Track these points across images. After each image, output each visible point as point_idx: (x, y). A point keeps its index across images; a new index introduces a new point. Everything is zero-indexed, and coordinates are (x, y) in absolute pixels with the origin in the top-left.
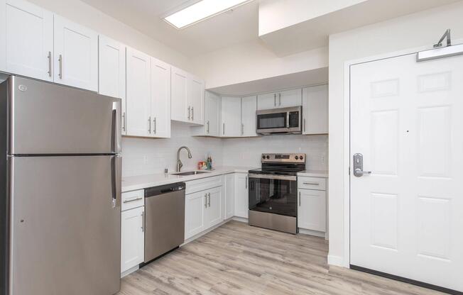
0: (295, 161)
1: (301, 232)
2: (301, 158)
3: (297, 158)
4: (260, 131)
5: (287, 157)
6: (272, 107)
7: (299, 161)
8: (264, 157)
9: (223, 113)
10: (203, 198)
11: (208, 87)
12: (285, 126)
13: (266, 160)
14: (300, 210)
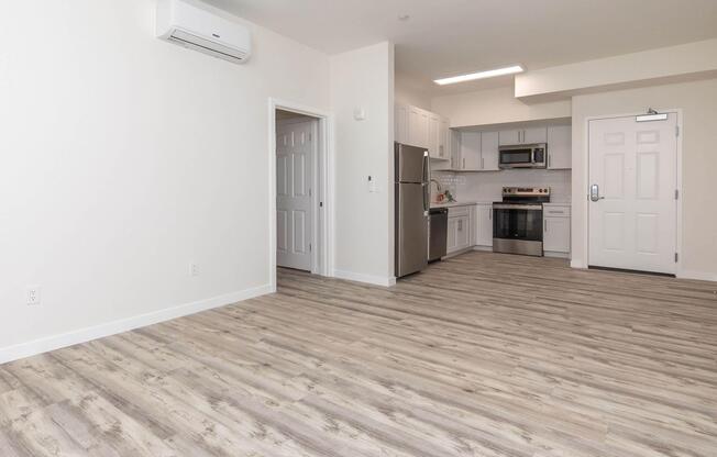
0: (539, 193)
1: (546, 254)
2: (546, 191)
3: (541, 191)
4: (502, 165)
5: (531, 190)
6: (516, 143)
7: (543, 193)
8: (505, 190)
9: (463, 148)
10: (457, 224)
11: (453, 126)
12: (530, 161)
13: (508, 193)
14: (546, 235)
